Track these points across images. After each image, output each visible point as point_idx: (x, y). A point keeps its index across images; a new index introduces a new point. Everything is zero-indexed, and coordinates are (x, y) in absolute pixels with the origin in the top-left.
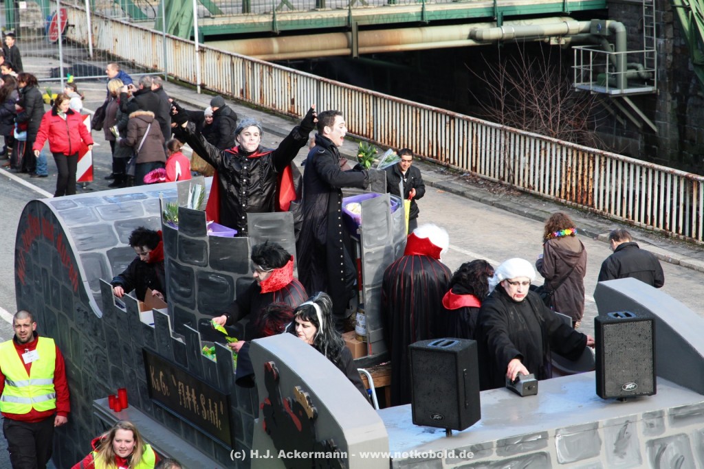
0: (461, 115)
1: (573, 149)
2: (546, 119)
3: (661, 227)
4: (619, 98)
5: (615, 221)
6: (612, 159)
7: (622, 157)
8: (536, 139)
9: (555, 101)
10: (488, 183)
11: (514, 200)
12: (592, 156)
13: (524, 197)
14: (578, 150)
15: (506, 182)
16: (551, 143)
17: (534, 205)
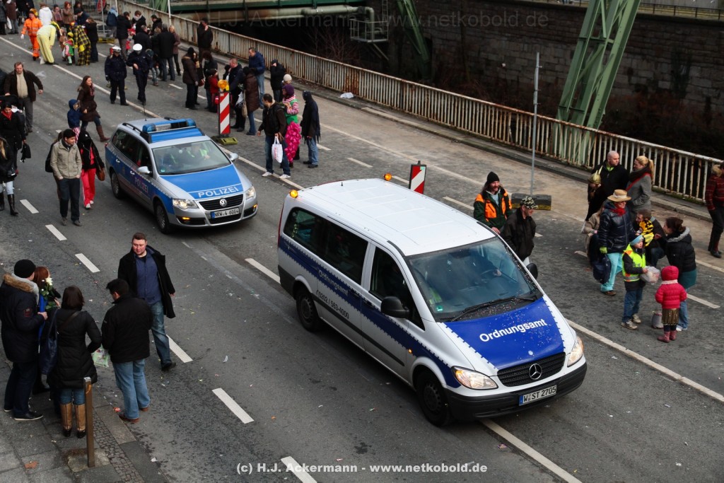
0: (297, 51)
1: (349, 67)
2: (337, 54)
3: (389, 105)
4: (371, 44)
5: (368, 102)
6: (367, 72)
7: (372, 72)
8: (332, 63)
9: (341, 45)
10: (311, 84)
11: (322, 92)
12: (358, 71)
13: (327, 91)
14: (352, 68)
15: (318, 83)
16: (339, 65)
17: (331, 94)
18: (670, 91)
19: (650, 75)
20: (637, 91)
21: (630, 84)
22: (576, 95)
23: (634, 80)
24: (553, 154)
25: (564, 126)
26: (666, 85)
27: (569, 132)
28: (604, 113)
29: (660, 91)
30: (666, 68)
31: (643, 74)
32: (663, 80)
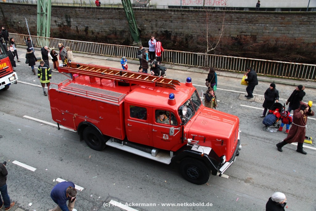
18: (67, 25)
19: (61, 22)
20: (59, 26)
21: (57, 25)
22: (41, 29)
23: (57, 23)
24: (39, 46)
25: (40, 38)
26: (65, 24)
27: (42, 39)
28: (50, 33)
29: (64, 26)
30: (64, 19)
31: (59, 22)
32: (65, 23)
